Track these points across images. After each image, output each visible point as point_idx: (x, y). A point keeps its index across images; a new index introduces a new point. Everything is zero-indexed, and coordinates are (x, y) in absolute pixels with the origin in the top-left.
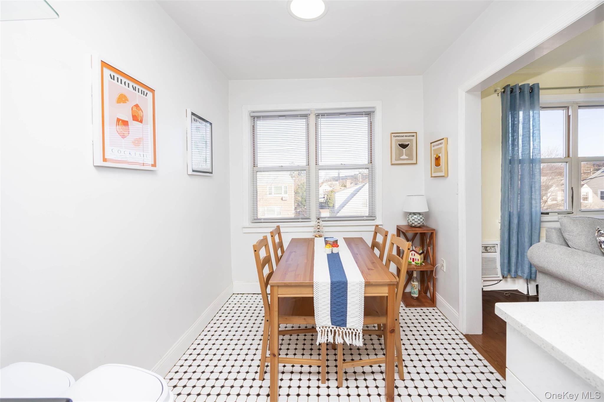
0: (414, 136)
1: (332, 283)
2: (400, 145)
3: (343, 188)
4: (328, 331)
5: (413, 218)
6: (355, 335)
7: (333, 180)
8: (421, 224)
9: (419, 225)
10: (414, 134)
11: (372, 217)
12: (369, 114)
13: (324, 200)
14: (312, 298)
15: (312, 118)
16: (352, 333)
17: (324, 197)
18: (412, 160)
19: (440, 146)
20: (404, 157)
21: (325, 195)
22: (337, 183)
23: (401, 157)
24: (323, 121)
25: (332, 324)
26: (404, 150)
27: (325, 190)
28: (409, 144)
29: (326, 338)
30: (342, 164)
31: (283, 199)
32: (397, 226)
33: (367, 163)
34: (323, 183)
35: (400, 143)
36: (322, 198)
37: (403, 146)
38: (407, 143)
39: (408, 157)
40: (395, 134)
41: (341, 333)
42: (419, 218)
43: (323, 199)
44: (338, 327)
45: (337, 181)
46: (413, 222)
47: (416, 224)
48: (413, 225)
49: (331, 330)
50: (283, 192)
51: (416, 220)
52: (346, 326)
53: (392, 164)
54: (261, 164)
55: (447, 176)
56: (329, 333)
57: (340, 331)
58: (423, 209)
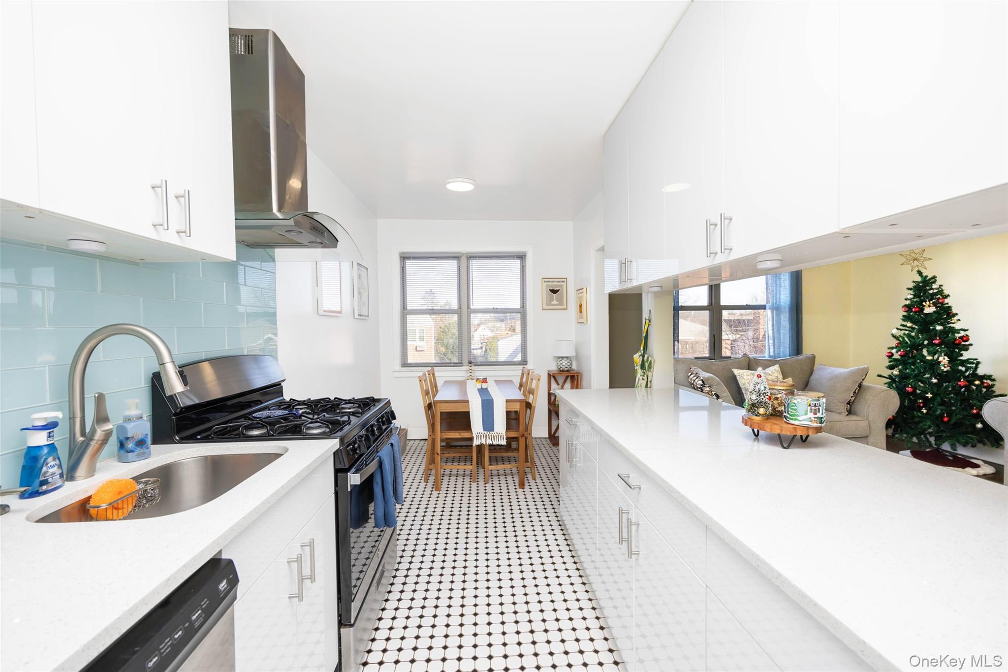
0: (564, 282)
1: (483, 401)
2: (550, 290)
3: (510, 333)
4: (481, 436)
5: (561, 362)
6: (501, 437)
7: (497, 321)
8: (569, 368)
9: (566, 369)
10: (564, 280)
11: (524, 362)
12: (522, 257)
13: (482, 352)
14: (469, 412)
15: (464, 260)
16: (498, 435)
17: (481, 348)
18: (563, 305)
19: (582, 295)
20: (555, 302)
21: (483, 344)
22: (503, 325)
23: (552, 303)
24: (474, 263)
25: (484, 430)
26: (555, 295)
27: (484, 336)
28: (559, 290)
29: (480, 441)
30: (494, 308)
31: (418, 349)
32: (548, 371)
33: (519, 307)
34: (479, 325)
35: (551, 289)
36: (478, 349)
37: (554, 292)
38: (558, 289)
39: (558, 303)
40: (546, 280)
41: (490, 436)
42: (566, 362)
43: (480, 351)
44: (488, 432)
45: (503, 321)
46: (561, 366)
47: (563, 367)
48: (561, 369)
49: (483, 435)
50: (418, 338)
51: (565, 364)
52: (494, 431)
53: (543, 309)
54: (410, 307)
55: (586, 322)
56: (482, 437)
57: (490, 435)
58: (571, 353)
